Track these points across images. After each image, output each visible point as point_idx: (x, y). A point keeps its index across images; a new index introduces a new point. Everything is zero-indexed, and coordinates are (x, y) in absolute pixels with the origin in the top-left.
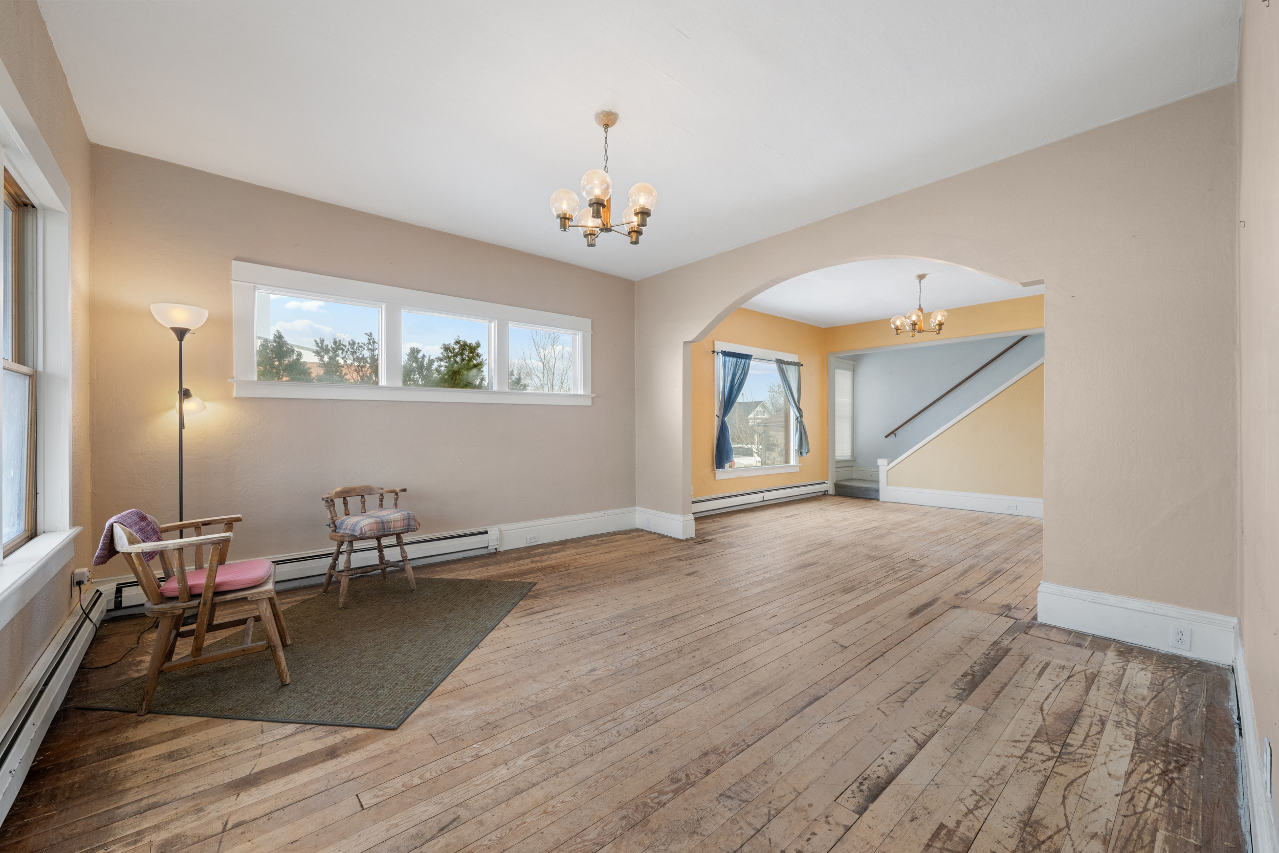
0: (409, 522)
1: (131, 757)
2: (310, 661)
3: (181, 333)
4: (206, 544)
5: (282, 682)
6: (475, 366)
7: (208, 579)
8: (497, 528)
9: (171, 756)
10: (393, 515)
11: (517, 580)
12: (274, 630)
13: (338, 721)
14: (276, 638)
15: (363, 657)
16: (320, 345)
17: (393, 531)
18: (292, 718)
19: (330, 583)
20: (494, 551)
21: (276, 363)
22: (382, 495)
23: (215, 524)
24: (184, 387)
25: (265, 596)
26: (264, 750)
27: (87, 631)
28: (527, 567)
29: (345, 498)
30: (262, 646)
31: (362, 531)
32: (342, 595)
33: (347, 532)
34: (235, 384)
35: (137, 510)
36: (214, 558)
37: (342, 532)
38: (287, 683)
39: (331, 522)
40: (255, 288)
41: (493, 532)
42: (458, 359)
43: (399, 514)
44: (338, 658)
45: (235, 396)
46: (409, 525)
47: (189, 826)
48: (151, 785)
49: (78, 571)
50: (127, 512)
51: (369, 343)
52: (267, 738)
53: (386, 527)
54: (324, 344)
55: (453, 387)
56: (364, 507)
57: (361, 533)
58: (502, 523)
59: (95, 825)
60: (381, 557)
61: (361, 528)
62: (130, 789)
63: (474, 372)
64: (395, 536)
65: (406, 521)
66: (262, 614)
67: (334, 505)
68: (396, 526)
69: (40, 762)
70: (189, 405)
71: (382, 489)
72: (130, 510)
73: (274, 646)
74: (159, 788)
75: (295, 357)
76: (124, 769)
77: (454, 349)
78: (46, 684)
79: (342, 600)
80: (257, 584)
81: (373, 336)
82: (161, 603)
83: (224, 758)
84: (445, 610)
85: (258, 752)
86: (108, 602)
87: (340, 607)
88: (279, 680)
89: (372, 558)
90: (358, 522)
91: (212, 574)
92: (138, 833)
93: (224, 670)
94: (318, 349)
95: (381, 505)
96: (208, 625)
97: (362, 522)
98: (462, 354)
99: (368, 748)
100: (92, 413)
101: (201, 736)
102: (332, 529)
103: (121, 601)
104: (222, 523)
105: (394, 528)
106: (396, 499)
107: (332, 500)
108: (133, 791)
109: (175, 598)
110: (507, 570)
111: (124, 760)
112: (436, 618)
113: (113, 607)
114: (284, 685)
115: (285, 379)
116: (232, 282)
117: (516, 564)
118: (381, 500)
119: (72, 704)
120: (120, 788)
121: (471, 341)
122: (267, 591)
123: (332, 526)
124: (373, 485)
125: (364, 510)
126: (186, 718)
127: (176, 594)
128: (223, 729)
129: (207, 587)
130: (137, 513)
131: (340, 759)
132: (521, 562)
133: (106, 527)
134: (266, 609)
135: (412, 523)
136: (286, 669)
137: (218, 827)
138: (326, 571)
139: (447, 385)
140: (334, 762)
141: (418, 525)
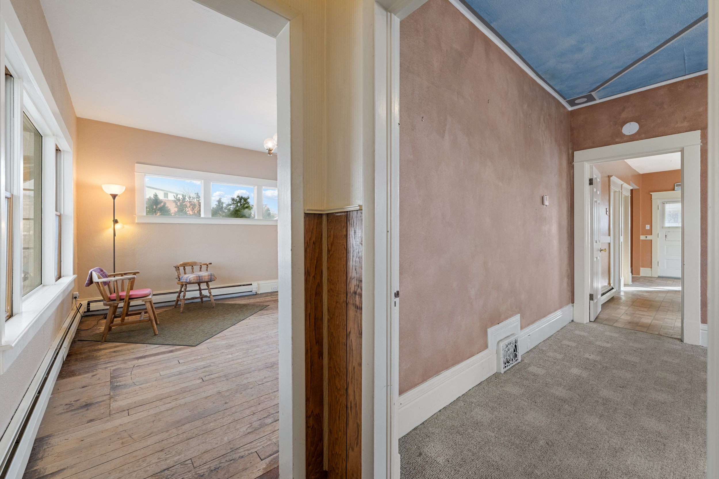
0: (211, 277)
1: (101, 352)
2: (166, 328)
3: (114, 196)
4: (126, 279)
5: (155, 334)
6: (247, 207)
7: (127, 293)
8: (257, 283)
9: (114, 352)
10: (204, 274)
11: (261, 304)
12: (152, 314)
13: (175, 344)
14: (153, 317)
15: (187, 327)
16: (176, 197)
17: (204, 280)
18: (158, 343)
19: (176, 304)
20: (255, 293)
21: (155, 207)
22: (201, 266)
23: (129, 274)
24: (115, 218)
25: (148, 300)
26: (147, 351)
27: (79, 316)
28: (268, 300)
29: (184, 267)
30: (147, 319)
31: (190, 280)
32: (182, 307)
33: (184, 281)
34: (136, 217)
35: (99, 267)
36: (129, 285)
37: (182, 281)
38: (157, 334)
39: (178, 276)
40: (145, 175)
41: (255, 284)
42: (239, 204)
43: (207, 273)
44: (177, 328)
45: (136, 222)
46: (211, 278)
47: (122, 366)
48: (109, 358)
49: (74, 293)
50: (96, 268)
51: (197, 197)
52: (148, 348)
53: (201, 279)
54: (178, 197)
55: (237, 218)
56: (193, 271)
57: (190, 281)
58: (259, 280)
59: (92, 366)
60: (201, 293)
61: (190, 279)
62: (102, 359)
63: (247, 210)
64: (206, 283)
65: (210, 276)
66: (147, 308)
67: (179, 270)
68: (205, 278)
69: (69, 353)
70: (117, 226)
71: (201, 263)
72: (97, 268)
73: (152, 320)
74: (111, 359)
75: (162, 204)
76: (99, 354)
77: (236, 200)
78: (69, 329)
79: (182, 309)
80: (145, 296)
81: (199, 194)
82: (109, 302)
83: (133, 352)
84: (225, 314)
85: (146, 351)
86: (85, 308)
87: (181, 312)
88: (154, 334)
89: (197, 294)
90: (188, 276)
91: (128, 292)
92: (106, 367)
93: (132, 331)
94: (175, 199)
95: (201, 270)
96: (126, 314)
97: (190, 277)
98: (240, 202)
99: (184, 350)
100: (77, 230)
101: (125, 347)
102: (178, 280)
103: (90, 308)
104: (132, 274)
105: (204, 279)
106: (207, 268)
107: (178, 267)
108: (103, 359)
109: (115, 300)
110: (258, 301)
111: (99, 352)
112: (221, 316)
113: (86, 311)
114: (155, 335)
115: (158, 214)
116: (135, 173)
117: (264, 299)
118: (201, 268)
119: (76, 339)
120: (98, 358)
121: (245, 196)
122: (149, 298)
123: (178, 278)
124: (196, 261)
125: (193, 272)
126: (119, 343)
127: (115, 298)
128: (132, 346)
129: (126, 296)
130: (99, 269)
131: (173, 353)
132: (266, 298)
133: (89, 274)
134: (149, 305)
135: (213, 277)
136: (156, 329)
137: (132, 366)
138: (175, 299)
139: (233, 216)
140: (172, 353)
141: (215, 278)
